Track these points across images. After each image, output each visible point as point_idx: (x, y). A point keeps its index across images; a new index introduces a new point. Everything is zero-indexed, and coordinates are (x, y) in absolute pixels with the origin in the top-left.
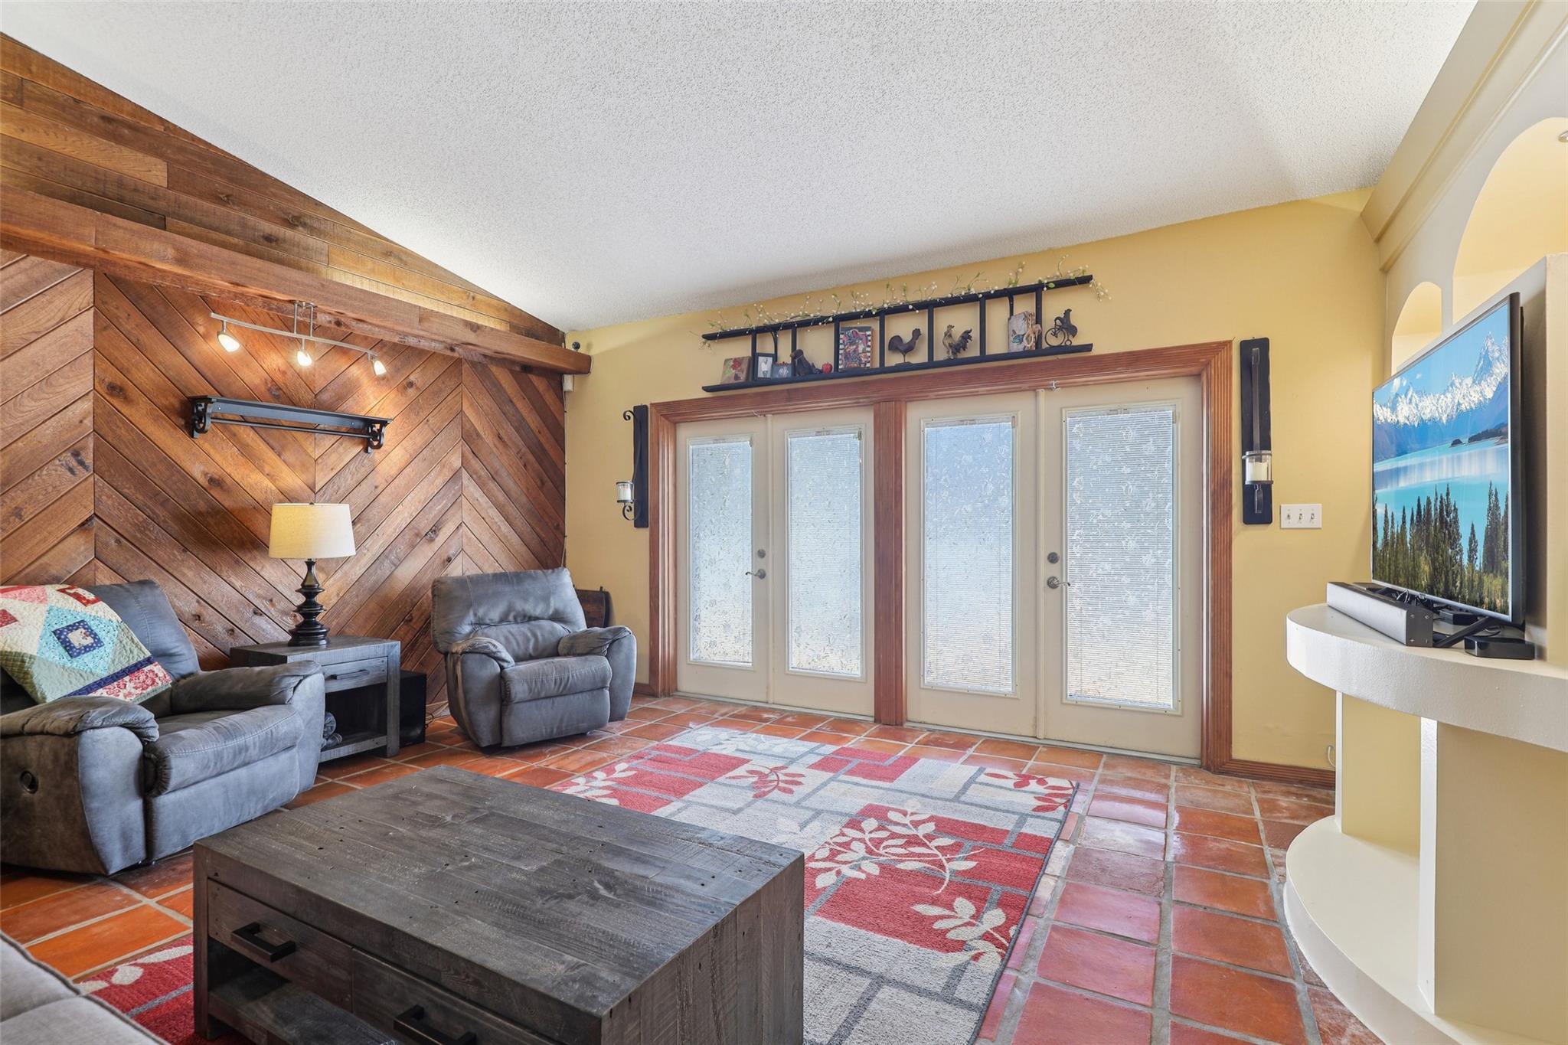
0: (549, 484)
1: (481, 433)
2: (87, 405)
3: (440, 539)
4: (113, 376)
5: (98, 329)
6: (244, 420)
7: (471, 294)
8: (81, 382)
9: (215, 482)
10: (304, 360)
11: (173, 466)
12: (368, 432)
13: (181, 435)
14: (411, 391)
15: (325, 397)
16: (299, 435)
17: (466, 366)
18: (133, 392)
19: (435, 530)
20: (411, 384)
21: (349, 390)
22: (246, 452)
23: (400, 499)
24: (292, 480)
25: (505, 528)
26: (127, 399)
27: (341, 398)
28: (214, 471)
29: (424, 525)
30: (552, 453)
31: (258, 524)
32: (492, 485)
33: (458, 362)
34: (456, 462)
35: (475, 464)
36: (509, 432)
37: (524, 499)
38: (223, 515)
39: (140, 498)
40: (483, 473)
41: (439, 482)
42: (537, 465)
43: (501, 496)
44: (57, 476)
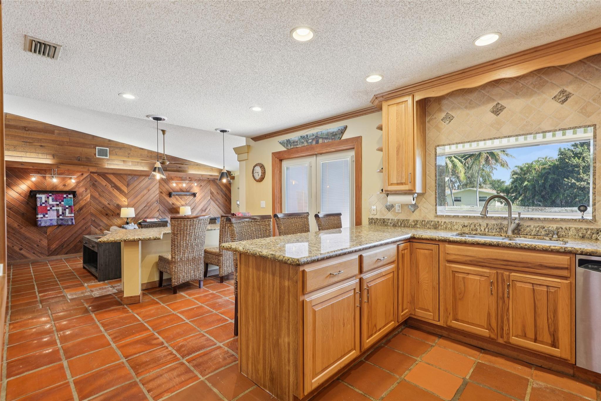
0: (228, 200)
1: (214, 192)
2: (158, 195)
3: (207, 211)
4: (161, 191)
5: (159, 185)
6: (177, 195)
7: (212, 169)
8: (158, 192)
9: (173, 204)
10: (184, 185)
11: (168, 202)
12: (194, 195)
13: (169, 197)
14: (201, 187)
15: (188, 190)
16: (184, 196)
17: (211, 181)
18: (163, 192)
19: (206, 210)
20: (201, 186)
21: (191, 188)
22: (177, 199)
23: (199, 205)
24: (183, 203)
25: (219, 209)
26: (162, 194)
27: (190, 190)
28: (173, 202)
29: (204, 209)
30: (228, 194)
31: (178, 210)
32: (216, 202)
33: (210, 180)
34: (209, 198)
35: (213, 198)
36: (219, 191)
37: (222, 204)
38: (174, 209)
39: (164, 207)
40: (214, 199)
41: (206, 202)
42: (225, 197)
43: (218, 203)
44: (155, 204)
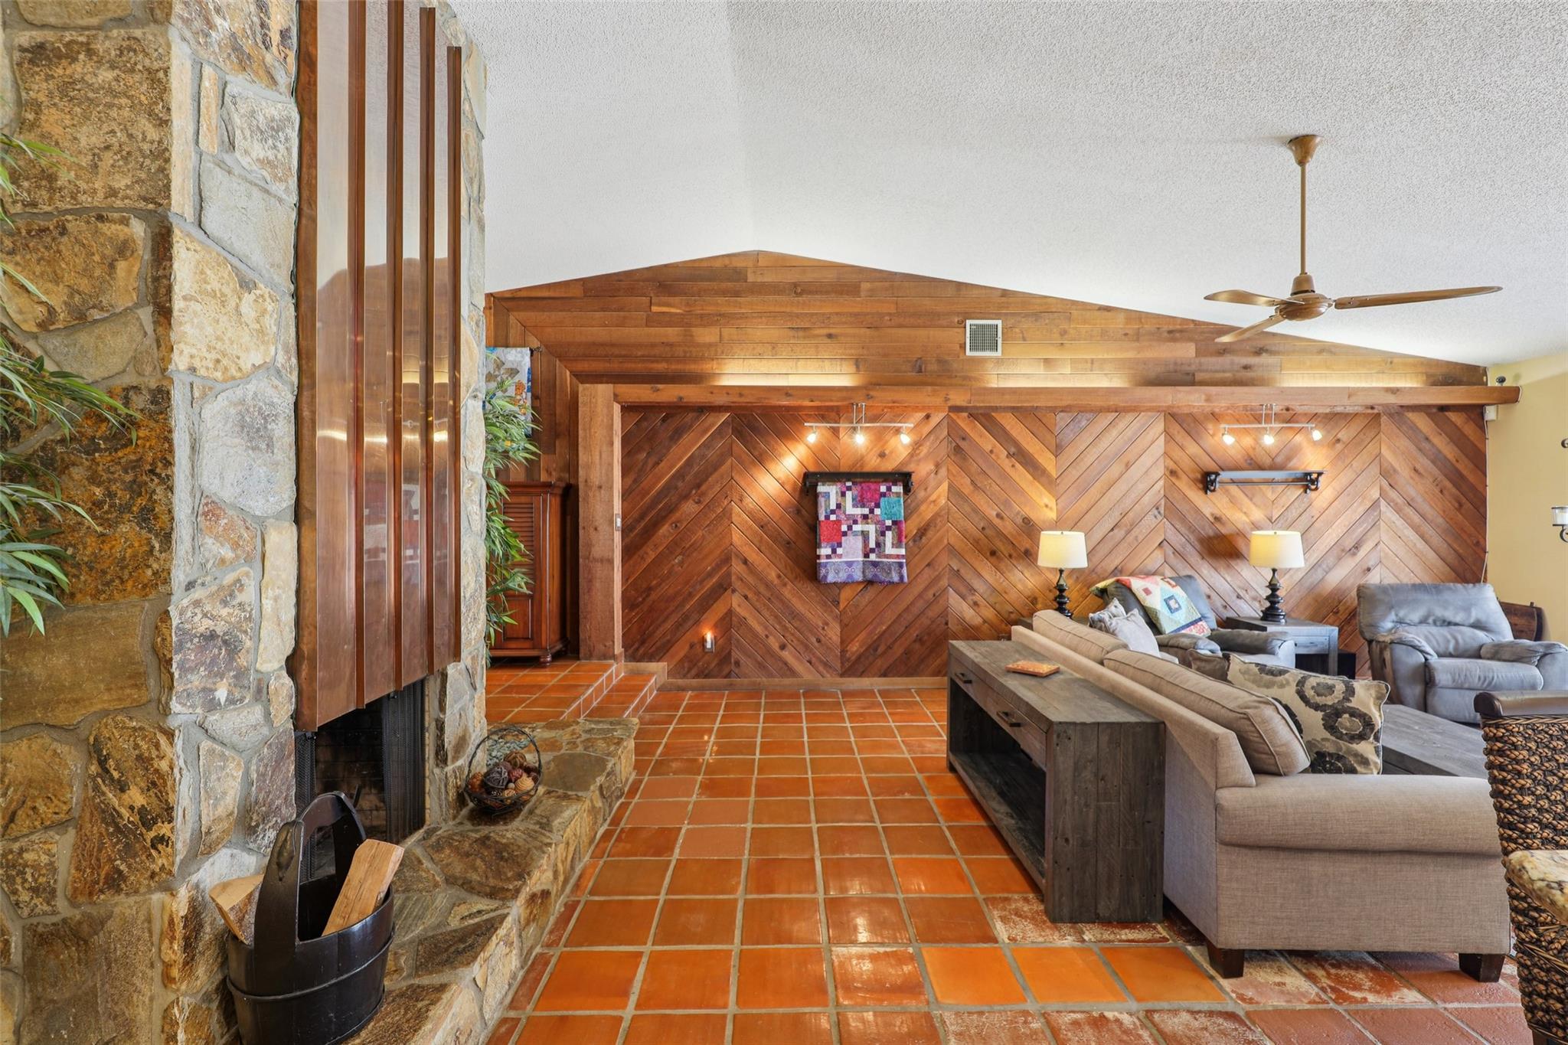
0: (1467, 505)
1: (1398, 469)
2: (1161, 483)
3: (1362, 553)
4: (1172, 465)
5: (1166, 442)
6: (1233, 482)
7: (1389, 362)
8: (1159, 471)
9: (1217, 519)
10: (1269, 440)
11: (1198, 511)
12: (1308, 481)
13: (1201, 493)
14: (1339, 446)
15: (1279, 460)
16: (1263, 487)
17: (1384, 419)
18: (1180, 472)
19: (1357, 547)
20: (1338, 440)
21: (1293, 452)
22: (1233, 501)
23: (1330, 524)
24: (1257, 515)
25: (1421, 545)
26: (1178, 477)
27: (1289, 459)
28: (1218, 513)
29: (1349, 543)
30: (1471, 478)
31: (1241, 544)
32: (1409, 510)
33: (1378, 415)
34: (1375, 494)
35: (1393, 494)
36: (1424, 463)
37: (1440, 520)
38: (1221, 538)
39: (1183, 530)
40: (1400, 500)
41: (1361, 510)
42: (1454, 490)
43: (1417, 519)
44: (1150, 521)
